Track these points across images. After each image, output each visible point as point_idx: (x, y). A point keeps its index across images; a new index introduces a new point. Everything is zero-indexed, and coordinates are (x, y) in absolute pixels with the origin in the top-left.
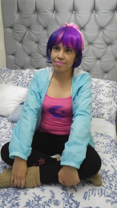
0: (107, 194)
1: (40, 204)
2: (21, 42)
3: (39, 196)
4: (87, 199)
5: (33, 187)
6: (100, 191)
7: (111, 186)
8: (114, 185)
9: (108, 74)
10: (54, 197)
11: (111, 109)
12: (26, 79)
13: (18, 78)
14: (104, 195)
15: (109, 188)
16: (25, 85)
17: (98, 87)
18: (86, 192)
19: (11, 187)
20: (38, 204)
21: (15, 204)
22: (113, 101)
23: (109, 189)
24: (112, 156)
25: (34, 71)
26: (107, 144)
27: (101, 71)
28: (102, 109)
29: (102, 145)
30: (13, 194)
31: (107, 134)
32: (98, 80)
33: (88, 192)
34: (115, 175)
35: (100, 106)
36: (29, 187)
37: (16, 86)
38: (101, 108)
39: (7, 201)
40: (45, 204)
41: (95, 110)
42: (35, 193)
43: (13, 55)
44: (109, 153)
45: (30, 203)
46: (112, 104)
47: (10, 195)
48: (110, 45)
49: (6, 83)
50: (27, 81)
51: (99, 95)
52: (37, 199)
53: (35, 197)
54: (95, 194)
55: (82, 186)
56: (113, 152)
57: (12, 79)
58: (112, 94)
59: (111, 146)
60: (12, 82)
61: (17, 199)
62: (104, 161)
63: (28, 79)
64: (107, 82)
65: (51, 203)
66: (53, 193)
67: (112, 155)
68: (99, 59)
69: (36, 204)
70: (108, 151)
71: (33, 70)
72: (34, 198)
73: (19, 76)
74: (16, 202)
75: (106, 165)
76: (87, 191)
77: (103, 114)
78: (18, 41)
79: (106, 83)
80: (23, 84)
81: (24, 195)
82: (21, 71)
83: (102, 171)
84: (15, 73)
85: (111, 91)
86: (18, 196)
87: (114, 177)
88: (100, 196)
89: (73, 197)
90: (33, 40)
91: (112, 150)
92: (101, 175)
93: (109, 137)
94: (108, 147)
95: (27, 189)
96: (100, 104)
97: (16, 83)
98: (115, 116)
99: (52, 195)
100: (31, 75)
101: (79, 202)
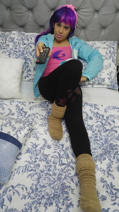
1: (37, 150)
3: (35, 143)
9: (106, 30)
10: (47, 143)
11: (111, 73)
12: (19, 46)
22: (112, 63)
28: (102, 74)
32: (94, 43)
38: (100, 73)
40: (40, 149)
45: (29, 150)
50: (21, 49)
58: (110, 55)
60: (2, 51)
64: (103, 42)
65: (45, 147)
66: (45, 140)
72: (32, 145)
77: (104, 80)
79: (102, 44)
80: (17, 53)
85: (108, 52)
98: (116, 78)
99: (45, 142)
100: (24, 41)
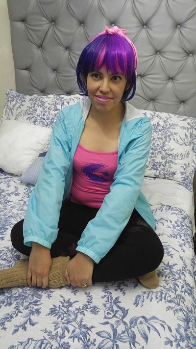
0: (169, 299)
1: (71, 311)
2: (40, 46)
3: (69, 300)
4: (140, 305)
5: (60, 286)
6: (159, 294)
7: (176, 287)
8: (180, 285)
9: (186, 106)
10: (91, 303)
11: (187, 166)
12: (49, 112)
13: (36, 110)
14: (165, 299)
15: (173, 290)
16: (47, 123)
17: (168, 128)
18: (139, 296)
19: (28, 286)
20: (68, 311)
21: (34, 310)
22: (192, 153)
23: (173, 292)
24: (183, 242)
25: (62, 98)
26: (176, 222)
27: (175, 99)
28: (172, 165)
29: (169, 224)
30: (30, 296)
31: (178, 207)
32: (168, 117)
33: (142, 296)
34: (184, 271)
35: (169, 159)
36: (55, 287)
37: (33, 125)
38: (171, 163)
39: (22, 306)
40: (77, 311)
41: (162, 166)
42: (63, 296)
43: (27, 69)
44: (178, 237)
45: (56, 310)
46: (189, 156)
47: (26, 297)
48: (191, 55)
49: (15, 119)
50: (51, 116)
51: (169, 142)
52: (66, 304)
53: (63, 301)
54: (152, 298)
55: (133, 287)
56: (184, 236)
57: (26, 113)
58: (190, 139)
59: (183, 226)
60: (26, 117)
61: (38, 303)
62: (170, 249)
63: (52, 112)
64: (183, 119)
65: (87, 310)
66: (90, 297)
67: (183, 240)
68: (171, 79)
69: (65, 312)
70: (176, 234)
71: (61, 96)
72: (61, 302)
73: (37, 108)
74: (36, 307)
75: (171, 256)
76: (139, 294)
77: (174, 174)
78: (35, 44)
79: (181, 120)
80: (44, 121)
81: (47, 298)
82: (41, 99)
83: (164, 264)
84: (31, 102)
85: (189, 135)
86: (38, 299)
87: (183, 273)
88: (158, 302)
89: (120, 302)
90: (60, 44)
91: (183, 232)
92: (163, 270)
93: (181, 211)
94: (177, 228)
95: (52, 290)
96: (169, 157)
97: (33, 120)
98: (193, 176)
99: (88, 299)
100: (57, 106)
101: (128, 310)
